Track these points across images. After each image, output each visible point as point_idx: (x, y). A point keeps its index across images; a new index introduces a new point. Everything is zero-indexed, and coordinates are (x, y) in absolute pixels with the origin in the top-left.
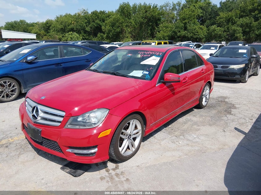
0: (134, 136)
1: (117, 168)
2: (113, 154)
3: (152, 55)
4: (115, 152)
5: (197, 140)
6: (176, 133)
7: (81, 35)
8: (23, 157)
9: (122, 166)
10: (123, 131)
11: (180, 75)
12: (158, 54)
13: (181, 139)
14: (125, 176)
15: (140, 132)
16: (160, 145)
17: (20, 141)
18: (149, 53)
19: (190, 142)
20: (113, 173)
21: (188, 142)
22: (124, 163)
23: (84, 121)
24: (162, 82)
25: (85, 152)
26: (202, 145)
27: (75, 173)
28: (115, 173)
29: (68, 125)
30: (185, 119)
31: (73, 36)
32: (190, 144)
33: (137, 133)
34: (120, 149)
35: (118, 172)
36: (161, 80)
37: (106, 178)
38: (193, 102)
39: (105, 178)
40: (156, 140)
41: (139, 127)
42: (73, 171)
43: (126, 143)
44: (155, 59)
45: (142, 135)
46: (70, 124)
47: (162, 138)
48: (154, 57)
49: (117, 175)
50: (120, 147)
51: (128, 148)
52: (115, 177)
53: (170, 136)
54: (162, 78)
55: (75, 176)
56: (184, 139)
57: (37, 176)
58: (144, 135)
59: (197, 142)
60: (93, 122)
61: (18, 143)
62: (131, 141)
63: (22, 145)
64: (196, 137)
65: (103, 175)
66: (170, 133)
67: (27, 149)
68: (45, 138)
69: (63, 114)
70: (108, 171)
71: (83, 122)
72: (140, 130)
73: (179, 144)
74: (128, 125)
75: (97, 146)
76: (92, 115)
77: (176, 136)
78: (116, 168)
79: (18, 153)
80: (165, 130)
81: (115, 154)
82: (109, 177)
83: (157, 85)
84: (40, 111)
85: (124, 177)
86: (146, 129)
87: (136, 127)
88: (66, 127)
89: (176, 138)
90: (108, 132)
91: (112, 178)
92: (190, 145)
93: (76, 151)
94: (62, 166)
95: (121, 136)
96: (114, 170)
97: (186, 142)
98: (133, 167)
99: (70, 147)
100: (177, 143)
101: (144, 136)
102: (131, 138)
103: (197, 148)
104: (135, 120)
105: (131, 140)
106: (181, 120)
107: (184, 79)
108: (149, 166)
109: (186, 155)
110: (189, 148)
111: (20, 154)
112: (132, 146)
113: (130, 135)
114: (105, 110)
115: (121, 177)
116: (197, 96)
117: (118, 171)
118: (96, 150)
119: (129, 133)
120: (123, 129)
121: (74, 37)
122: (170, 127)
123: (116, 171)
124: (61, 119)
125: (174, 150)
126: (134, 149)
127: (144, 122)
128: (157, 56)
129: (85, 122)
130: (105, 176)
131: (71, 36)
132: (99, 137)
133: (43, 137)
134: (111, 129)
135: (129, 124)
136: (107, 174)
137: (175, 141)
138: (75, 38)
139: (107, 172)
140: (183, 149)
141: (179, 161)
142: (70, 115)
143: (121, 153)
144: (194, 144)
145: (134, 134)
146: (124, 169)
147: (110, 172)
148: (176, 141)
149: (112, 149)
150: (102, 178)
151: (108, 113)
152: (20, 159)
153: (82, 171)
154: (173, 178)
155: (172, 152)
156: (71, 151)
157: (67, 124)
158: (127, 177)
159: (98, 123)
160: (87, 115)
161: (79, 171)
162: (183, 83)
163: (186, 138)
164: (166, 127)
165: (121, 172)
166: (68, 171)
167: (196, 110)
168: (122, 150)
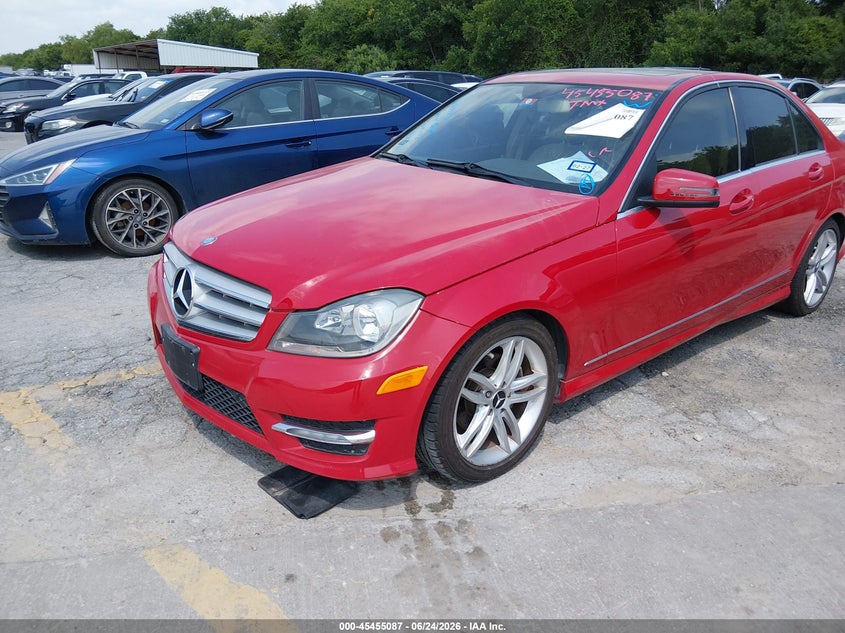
0: (517, 399)
1: (446, 503)
2: (435, 454)
3: (611, 103)
4: (438, 448)
5: (768, 432)
6: (686, 401)
7: (394, 55)
8: (151, 434)
9: (466, 499)
10: (474, 376)
11: (721, 181)
12: (636, 96)
13: (706, 425)
14: (471, 538)
15: (543, 387)
16: (619, 438)
17: (151, 381)
18: (601, 92)
19: (737, 438)
20: (430, 519)
21: (730, 439)
22: (477, 491)
23: (338, 331)
24: (645, 204)
25: (333, 438)
26: (787, 452)
27: (300, 502)
28: (436, 522)
29: (282, 339)
30: (729, 352)
31: (370, 57)
32: (739, 447)
33: (531, 388)
34: (461, 440)
35: (447, 520)
36: (640, 196)
37: (401, 537)
38: (764, 289)
39: (399, 535)
40: (604, 421)
41: (540, 368)
42: (296, 496)
43: (483, 420)
44: (625, 114)
45: (547, 396)
46: (290, 338)
47: (628, 413)
48: (620, 108)
49: (442, 528)
50: (462, 431)
51: (492, 437)
52: (434, 535)
53: (661, 410)
54: (645, 187)
55: (301, 516)
56: (714, 426)
57: (179, 501)
58: (560, 398)
59: (765, 441)
60: (366, 338)
61: (144, 385)
62: (503, 414)
63: (156, 394)
64: (765, 423)
65: (395, 523)
66: (660, 399)
67: (168, 406)
68: (209, 379)
69: (265, 300)
70: (412, 510)
71: (333, 334)
72: (543, 378)
73: (691, 442)
74: (492, 356)
75: (374, 421)
76: (363, 310)
77: (685, 413)
78: (443, 502)
79: (136, 419)
80: (644, 385)
81: (439, 455)
82: (413, 533)
83: (620, 216)
84: (195, 287)
85: (466, 540)
86: (565, 376)
87: (526, 368)
88: (274, 346)
89: (685, 419)
90: (416, 376)
91: (422, 538)
92: (736, 450)
93: (305, 433)
94: (262, 475)
95: (465, 392)
96: (434, 508)
97: (721, 438)
98: (507, 508)
99: (286, 419)
100: (686, 438)
101: (557, 402)
102: (506, 405)
103: (762, 465)
104: (523, 341)
105: (503, 410)
106: (713, 354)
107: (738, 198)
108: (563, 512)
109: (717, 485)
110: (732, 461)
111: (142, 422)
112: (509, 433)
113: (502, 394)
114: (409, 295)
115: (457, 538)
116: (784, 270)
117: (449, 516)
118: (370, 435)
119: (499, 384)
120: (476, 370)
121: (371, 62)
122: (666, 378)
123: (442, 514)
124: (259, 319)
125: (670, 463)
126: (514, 446)
127: (560, 352)
128: (630, 103)
129: (340, 337)
130: (401, 527)
131: (362, 58)
132: (379, 392)
133: (203, 375)
134: (425, 368)
135: (499, 351)
136: (407, 521)
137: (679, 429)
138: (374, 64)
139: (412, 513)
140: (706, 462)
141: (686, 505)
142: (286, 306)
143: (463, 453)
144: (754, 449)
145: (518, 392)
146: (470, 512)
147: (420, 516)
148: (684, 431)
149: (429, 437)
150: (388, 536)
151: (419, 308)
152: (138, 440)
153: (323, 502)
154: (653, 570)
155: (662, 470)
156: (288, 431)
157: (279, 336)
158: (479, 544)
159: (380, 340)
160: (347, 309)
161: (315, 501)
162: (732, 212)
163: (723, 421)
164: (648, 376)
165: (459, 522)
166: (280, 493)
167: (775, 321)
168: (468, 442)
